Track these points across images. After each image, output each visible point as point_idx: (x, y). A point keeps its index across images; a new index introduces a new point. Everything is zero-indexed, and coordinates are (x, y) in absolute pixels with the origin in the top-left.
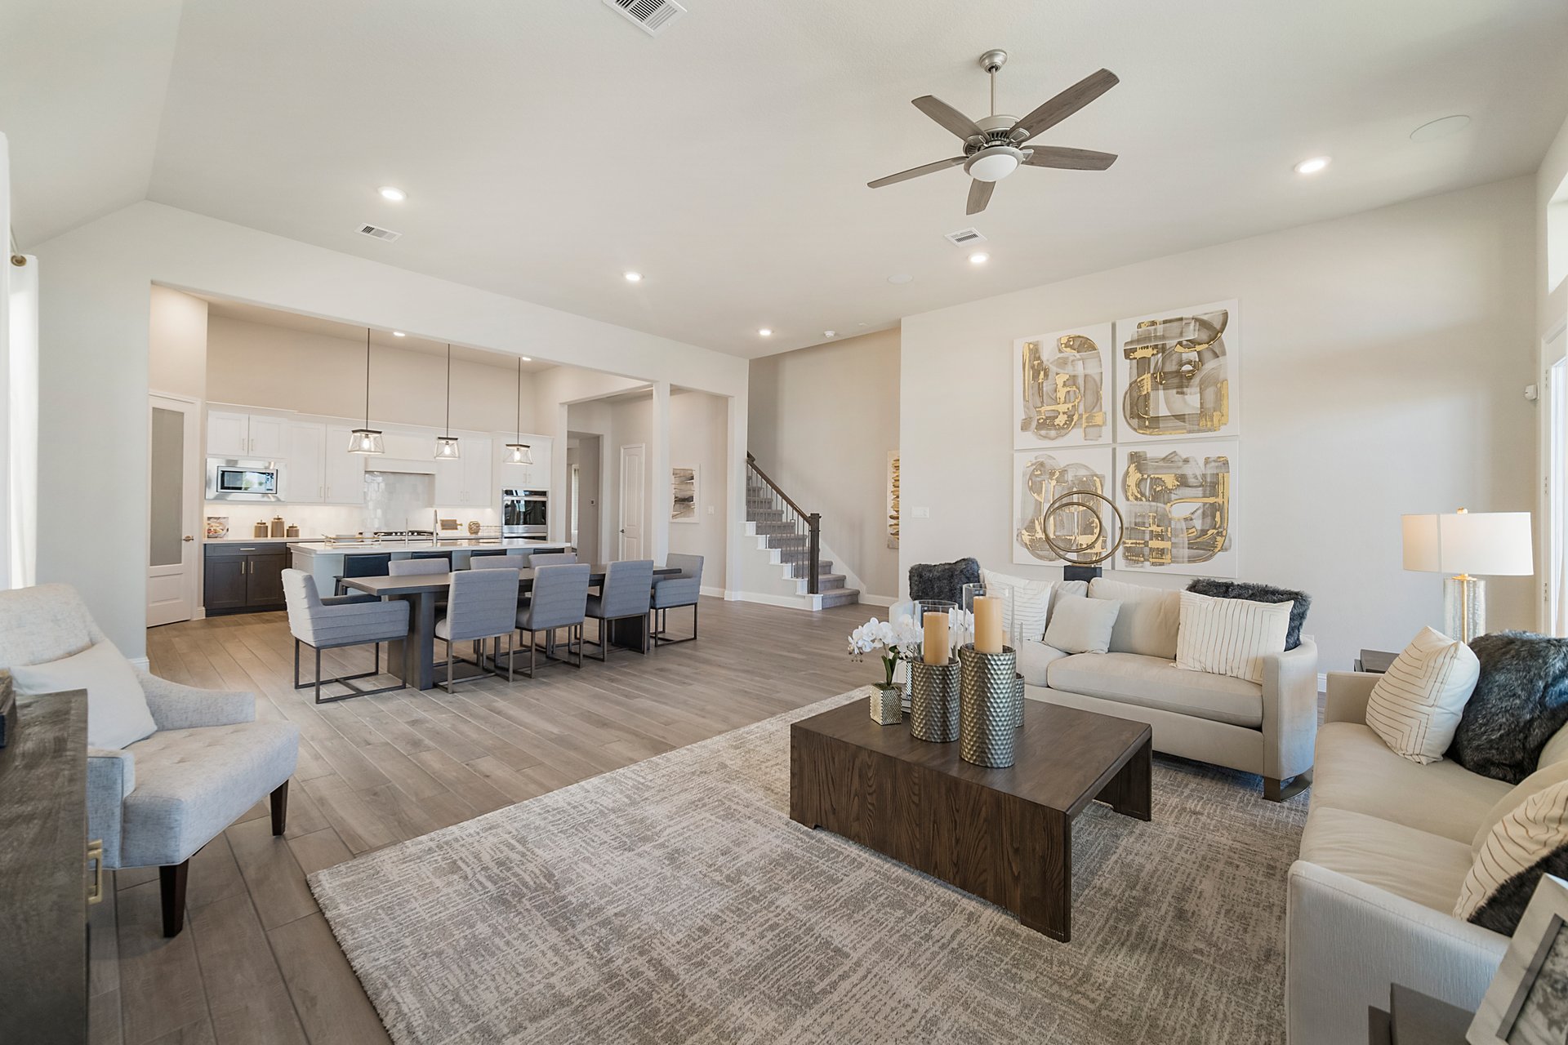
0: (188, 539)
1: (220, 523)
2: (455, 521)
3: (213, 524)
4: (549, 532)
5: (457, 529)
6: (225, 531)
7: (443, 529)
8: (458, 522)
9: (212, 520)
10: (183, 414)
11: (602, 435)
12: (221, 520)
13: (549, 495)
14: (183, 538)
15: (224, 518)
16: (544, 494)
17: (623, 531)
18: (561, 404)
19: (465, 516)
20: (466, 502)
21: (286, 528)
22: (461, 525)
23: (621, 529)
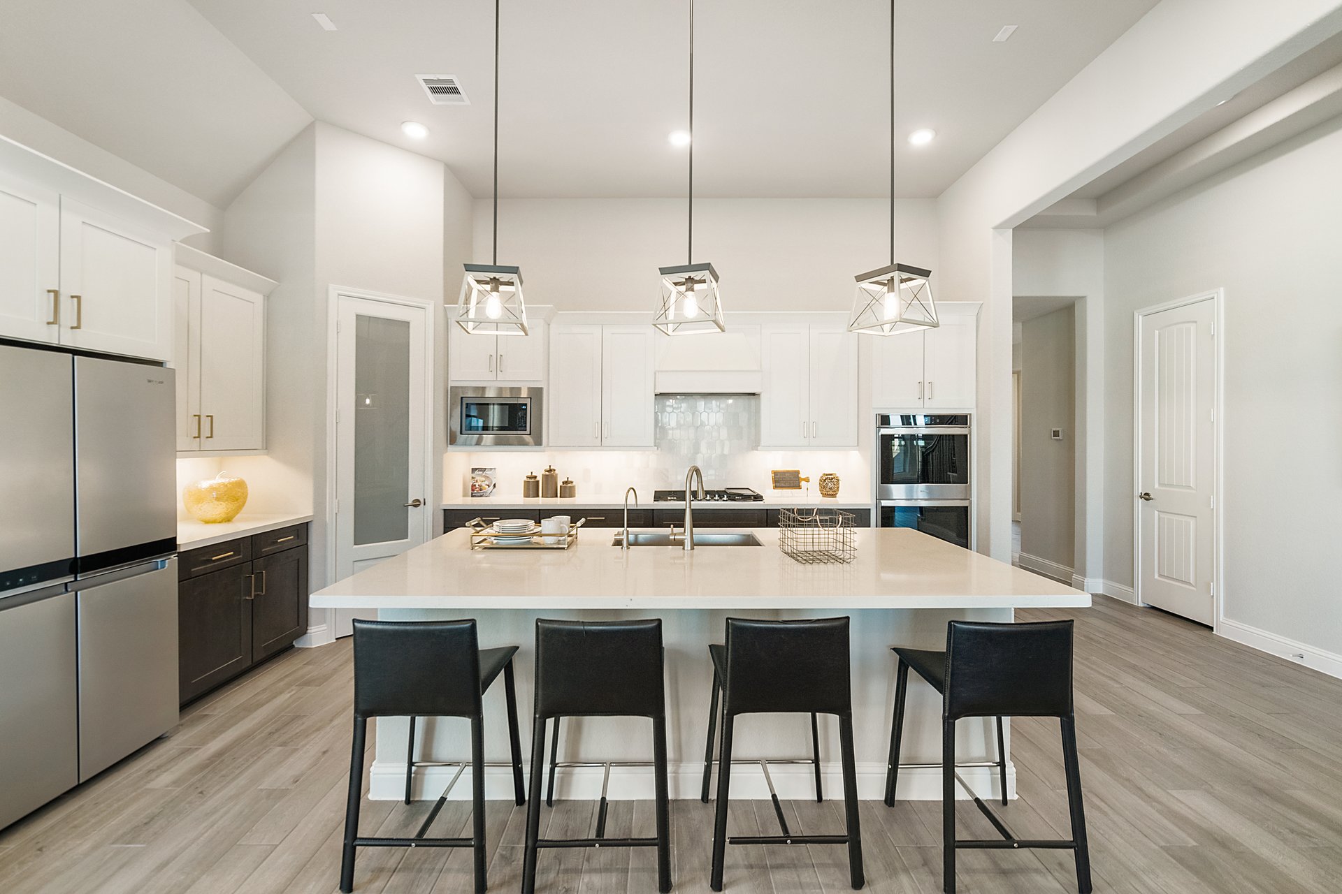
0: (417, 504)
1: (487, 477)
2: (798, 472)
3: (478, 478)
4: (974, 499)
5: (799, 487)
6: (492, 487)
7: (776, 487)
8: (802, 476)
9: (477, 472)
10: (408, 323)
11: (1083, 298)
12: (488, 472)
13: (974, 423)
14: (410, 502)
15: (491, 469)
16: (962, 420)
17: (1146, 497)
18: (996, 228)
19: (812, 465)
20: (812, 439)
21: (560, 484)
22: (807, 480)
23: (1139, 489)
